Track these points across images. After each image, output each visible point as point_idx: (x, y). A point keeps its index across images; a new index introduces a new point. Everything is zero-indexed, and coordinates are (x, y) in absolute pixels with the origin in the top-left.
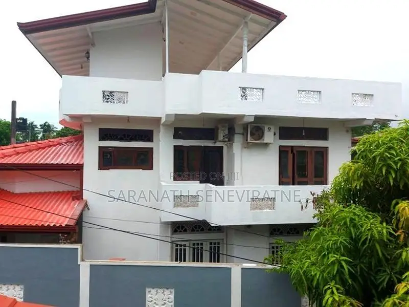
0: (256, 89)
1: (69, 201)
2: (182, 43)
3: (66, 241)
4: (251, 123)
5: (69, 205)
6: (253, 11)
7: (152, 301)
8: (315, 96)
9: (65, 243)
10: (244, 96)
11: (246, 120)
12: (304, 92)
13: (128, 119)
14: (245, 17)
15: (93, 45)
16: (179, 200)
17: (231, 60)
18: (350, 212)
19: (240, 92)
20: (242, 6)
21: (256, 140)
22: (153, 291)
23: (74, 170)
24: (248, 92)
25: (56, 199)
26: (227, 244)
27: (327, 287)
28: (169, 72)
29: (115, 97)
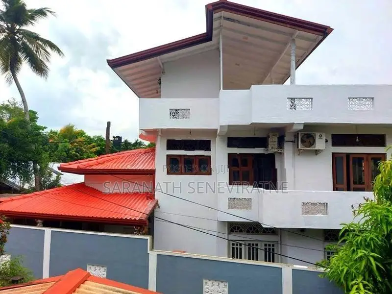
0: (304, 98)
1: (144, 201)
2: (238, 65)
3: (139, 232)
4: (301, 131)
5: (144, 203)
6: (299, 29)
7: (208, 292)
8: (367, 103)
9: (138, 234)
10: (293, 107)
11: (295, 128)
12: (355, 99)
13: (190, 132)
14: (292, 34)
15: (163, 73)
16: (233, 203)
17: (284, 76)
18: (383, 209)
19: (289, 103)
20: (288, 26)
21: (306, 147)
22: (210, 283)
23: (148, 174)
24: (296, 102)
25: (134, 198)
26: (281, 244)
27: (354, 282)
28: (223, 89)
29: (180, 114)
